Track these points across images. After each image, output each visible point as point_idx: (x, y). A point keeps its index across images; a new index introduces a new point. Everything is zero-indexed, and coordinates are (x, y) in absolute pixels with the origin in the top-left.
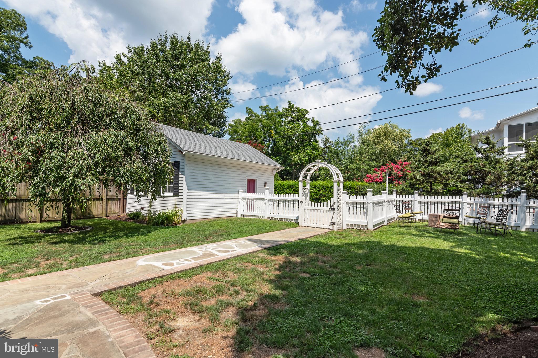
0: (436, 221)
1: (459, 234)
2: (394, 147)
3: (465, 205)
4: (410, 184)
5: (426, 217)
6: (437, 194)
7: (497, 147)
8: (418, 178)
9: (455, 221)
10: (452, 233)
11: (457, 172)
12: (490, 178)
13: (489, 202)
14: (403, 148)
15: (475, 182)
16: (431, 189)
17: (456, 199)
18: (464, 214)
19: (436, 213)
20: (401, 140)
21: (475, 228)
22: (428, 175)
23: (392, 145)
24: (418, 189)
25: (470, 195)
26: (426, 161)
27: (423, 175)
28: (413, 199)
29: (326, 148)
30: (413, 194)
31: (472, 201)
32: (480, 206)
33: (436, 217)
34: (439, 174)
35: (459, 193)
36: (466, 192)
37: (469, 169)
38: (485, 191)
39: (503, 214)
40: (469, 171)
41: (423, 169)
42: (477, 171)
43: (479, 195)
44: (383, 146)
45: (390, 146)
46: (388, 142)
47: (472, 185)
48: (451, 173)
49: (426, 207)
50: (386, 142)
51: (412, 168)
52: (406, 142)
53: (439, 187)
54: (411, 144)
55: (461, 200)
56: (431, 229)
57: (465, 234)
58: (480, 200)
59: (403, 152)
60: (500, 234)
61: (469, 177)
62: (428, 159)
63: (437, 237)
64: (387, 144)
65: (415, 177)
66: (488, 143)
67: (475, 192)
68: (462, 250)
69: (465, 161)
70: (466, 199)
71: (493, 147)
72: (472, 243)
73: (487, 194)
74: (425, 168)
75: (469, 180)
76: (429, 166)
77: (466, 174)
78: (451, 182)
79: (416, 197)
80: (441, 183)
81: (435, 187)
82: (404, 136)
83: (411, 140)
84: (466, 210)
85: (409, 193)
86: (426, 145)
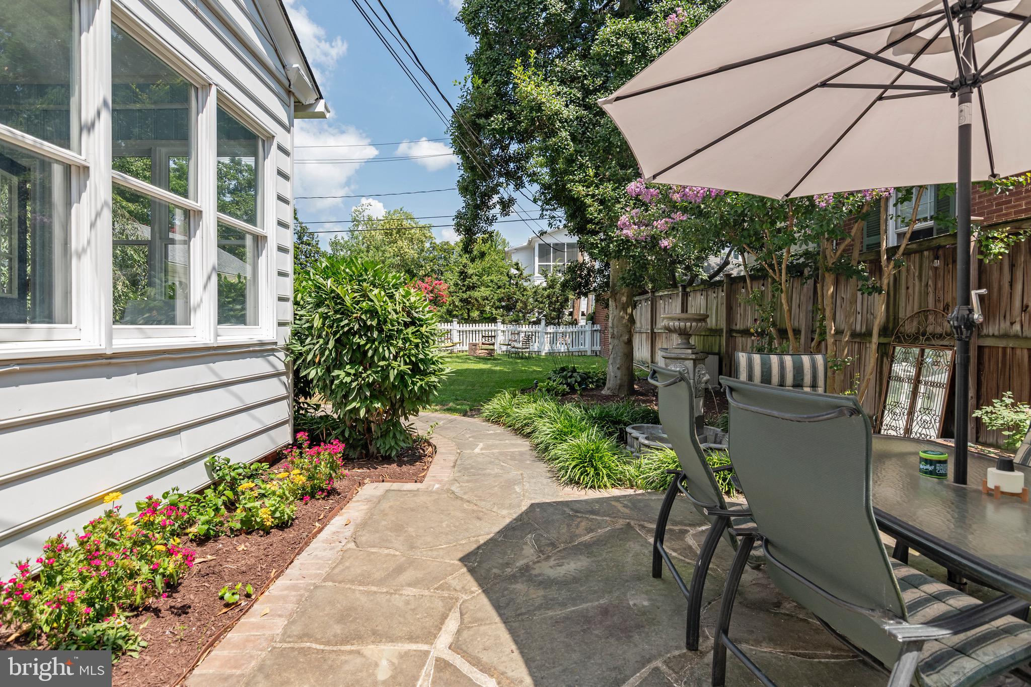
0: (476, 349)
1: (495, 359)
2: (411, 253)
3: (499, 332)
4: (448, 310)
5: (466, 348)
6: (474, 321)
7: (525, 273)
8: (457, 304)
9: (491, 347)
10: (489, 359)
11: (492, 298)
12: (519, 305)
13: (518, 329)
14: (424, 253)
15: (508, 309)
16: (469, 316)
17: (491, 327)
18: (498, 342)
19: (474, 342)
20: (422, 242)
21: (508, 354)
22: (465, 301)
23: (409, 248)
24: (456, 316)
25: (503, 323)
26: (464, 285)
27: (461, 300)
28: (451, 328)
29: (302, 243)
30: (452, 322)
31: (505, 329)
32: (512, 334)
33: (475, 345)
34: (476, 300)
35: (493, 320)
36: (500, 320)
37: (502, 295)
38: (515, 318)
39: (528, 339)
40: (502, 298)
41: (460, 294)
42: (509, 298)
43: (510, 322)
44: (396, 250)
45: (407, 250)
46: (403, 244)
47: (505, 313)
48: (487, 299)
49: (465, 336)
50: (400, 243)
51: (450, 292)
52: (427, 245)
53: (475, 314)
54: (434, 248)
55: (496, 328)
56: (472, 358)
57: (500, 359)
58: (511, 327)
59: (424, 260)
60: (526, 358)
61: (504, 304)
62: (465, 283)
63: (479, 362)
64: (402, 247)
65: (454, 302)
66: (518, 269)
67: (507, 319)
68: (498, 368)
69: (499, 287)
70: (500, 326)
71: (521, 274)
72: (503, 364)
73: (516, 321)
74: (463, 292)
75: (503, 307)
76: (466, 291)
77: (500, 300)
78: (488, 308)
79: (455, 326)
80: (477, 309)
81: (472, 314)
82: (426, 237)
83: (435, 243)
84: (501, 338)
85: (447, 321)
86: (463, 266)
